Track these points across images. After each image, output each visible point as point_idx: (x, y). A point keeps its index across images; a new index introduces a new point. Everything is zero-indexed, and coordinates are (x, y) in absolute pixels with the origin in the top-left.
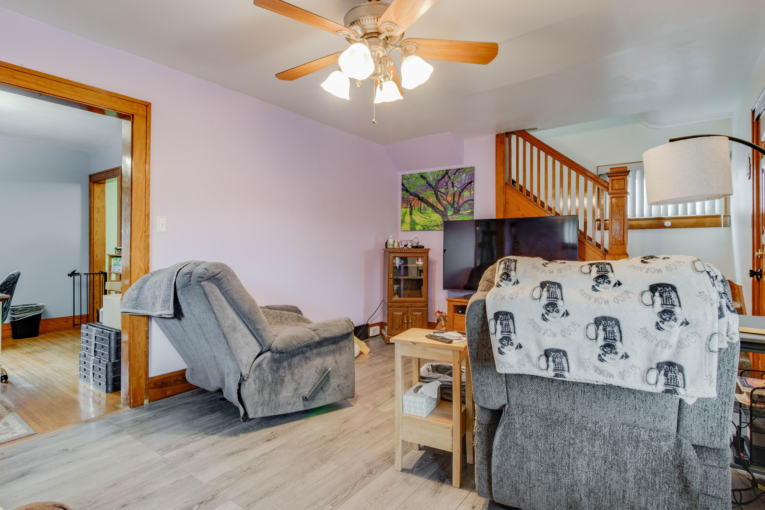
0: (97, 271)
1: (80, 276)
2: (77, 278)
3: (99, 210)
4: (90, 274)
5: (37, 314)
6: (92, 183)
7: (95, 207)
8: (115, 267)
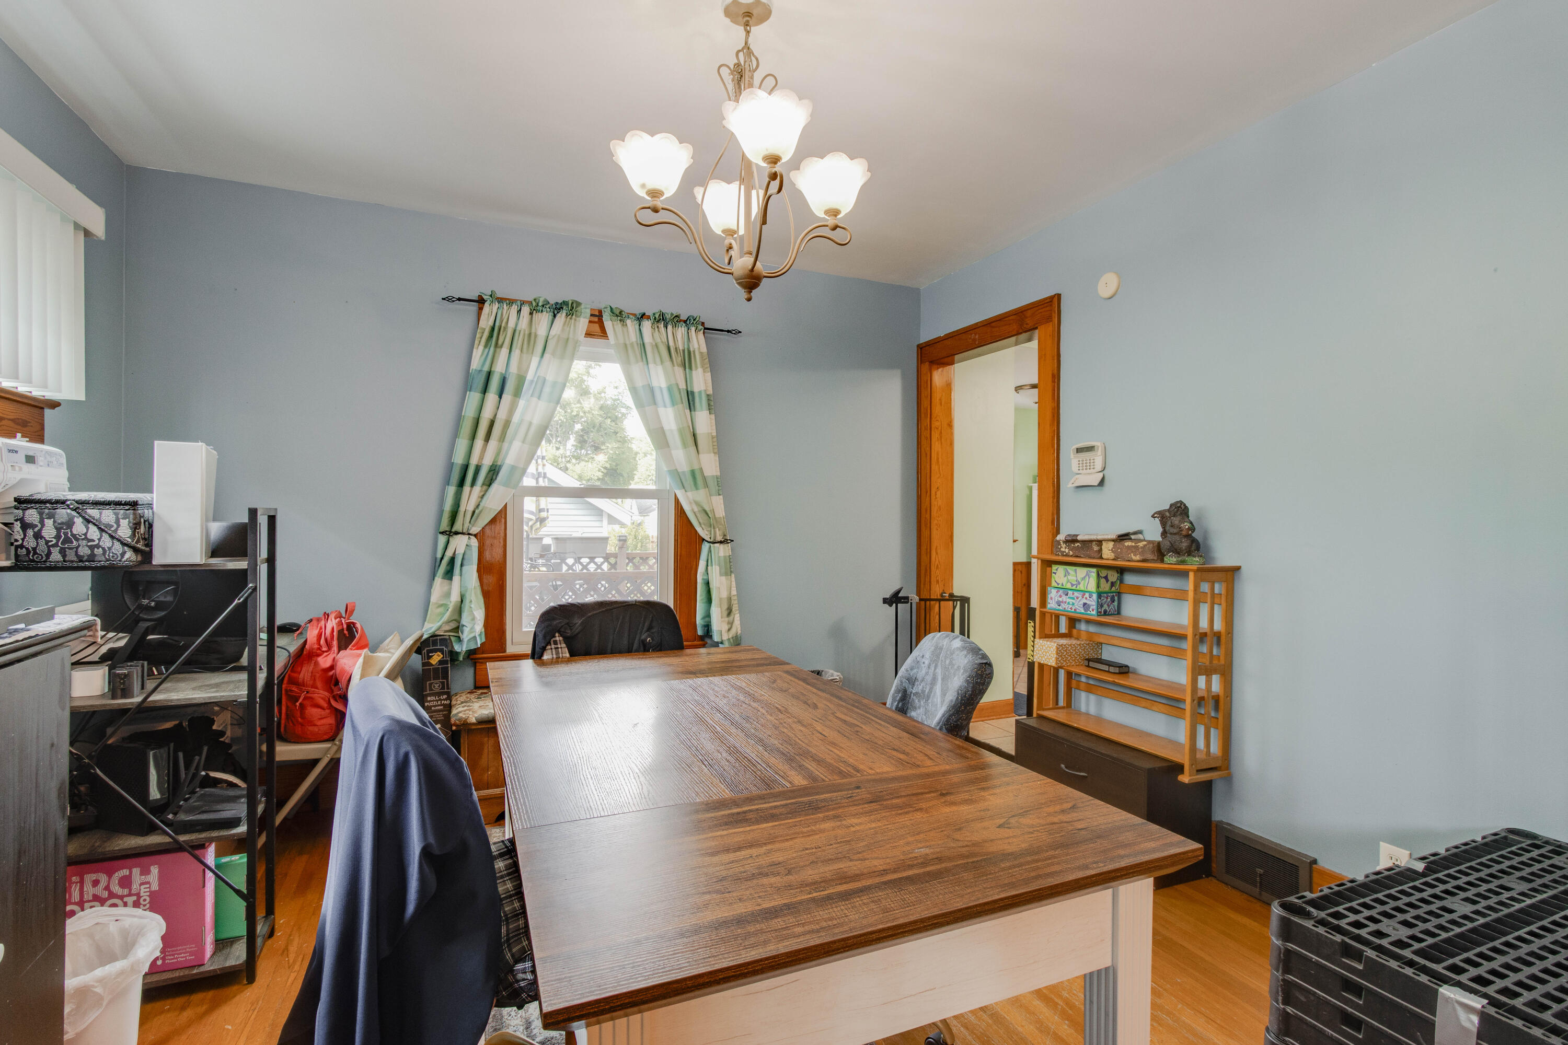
1: (909, 603)
3: (941, 433)
6: (926, 366)
8: (1067, 595)
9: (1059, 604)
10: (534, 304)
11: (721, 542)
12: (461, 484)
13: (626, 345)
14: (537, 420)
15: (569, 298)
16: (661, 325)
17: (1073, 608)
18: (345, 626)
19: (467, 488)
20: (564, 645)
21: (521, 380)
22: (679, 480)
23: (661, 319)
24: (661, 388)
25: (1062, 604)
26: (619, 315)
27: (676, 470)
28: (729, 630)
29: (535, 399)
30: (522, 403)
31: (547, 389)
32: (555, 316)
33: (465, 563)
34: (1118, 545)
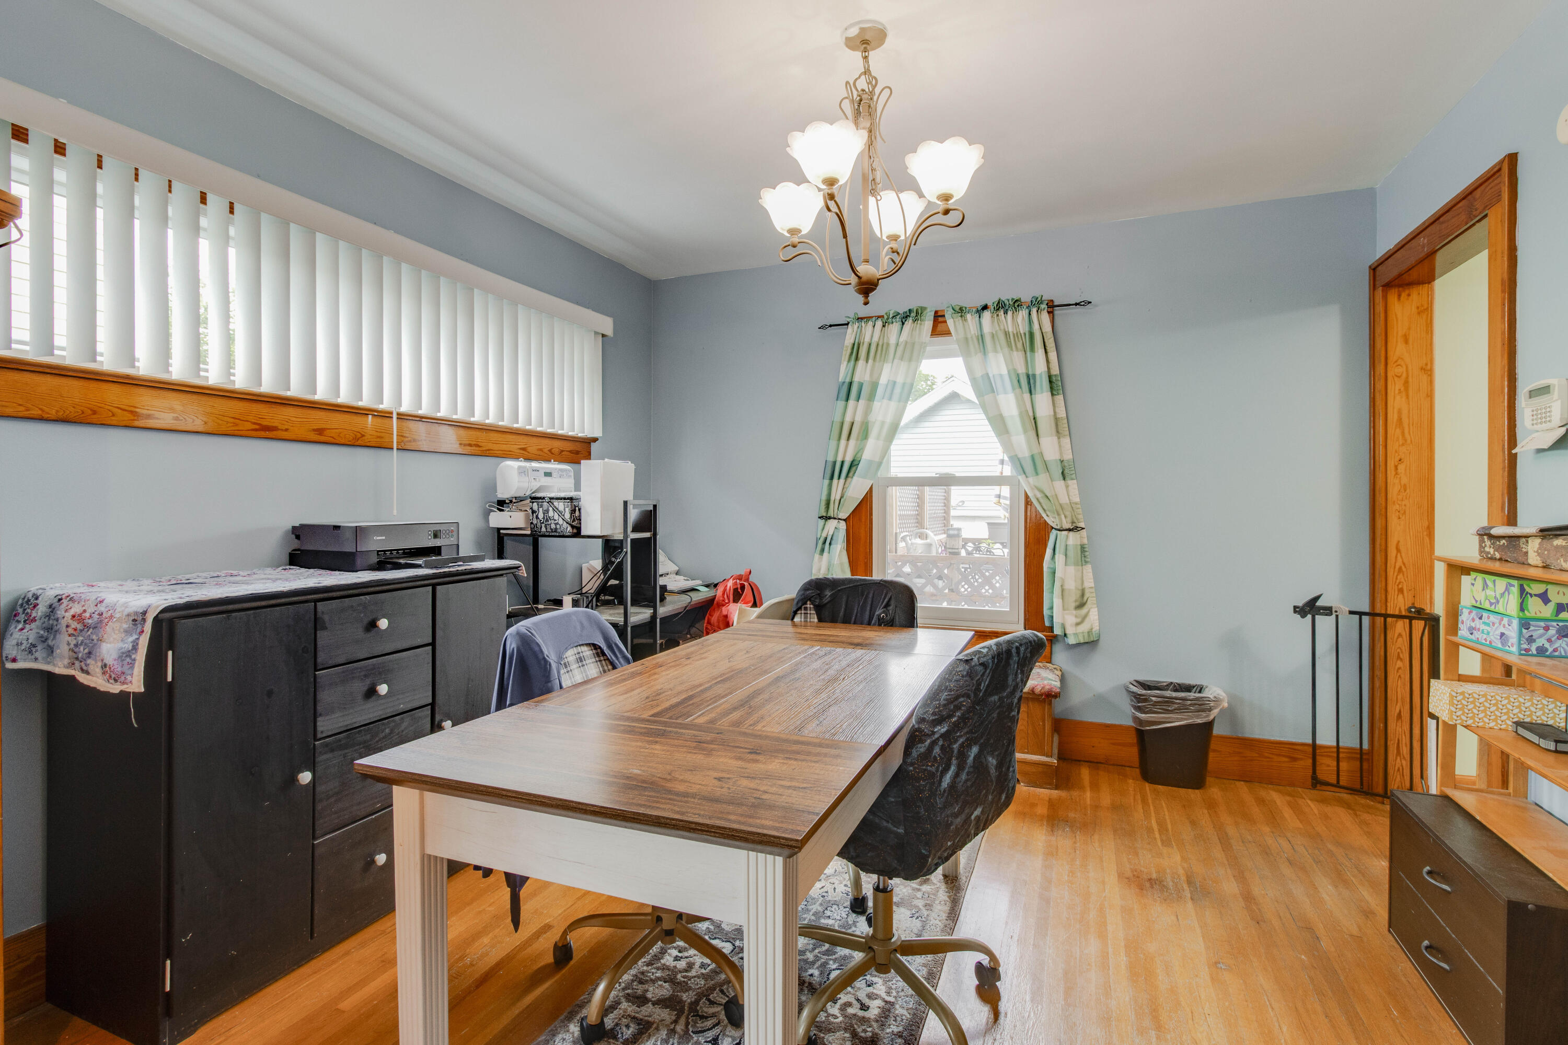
0: (1397, 604)
1: (1334, 616)
2: (1325, 624)
3: (1406, 383)
4: (1372, 614)
5: (1199, 721)
6: (1379, 292)
7: (1390, 375)
8: (1481, 618)
9: (1471, 630)
10: (886, 317)
11: (1069, 530)
12: (832, 478)
13: (966, 339)
14: (889, 420)
15: (914, 306)
16: (1001, 312)
17: (1488, 640)
18: (739, 586)
19: (835, 481)
20: (814, 612)
21: (874, 386)
22: (1019, 465)
23: (1000, 306)
24: (1001, 376)
25: (1475, 632)
26: (961, 311)
27: (1016, 455)
28: (1078, 624)
29: (885, 401)
30: (876, 404)
31: (897, 391)
32: (903, 324)
33: (833, 542)
34: (1546, 544)
